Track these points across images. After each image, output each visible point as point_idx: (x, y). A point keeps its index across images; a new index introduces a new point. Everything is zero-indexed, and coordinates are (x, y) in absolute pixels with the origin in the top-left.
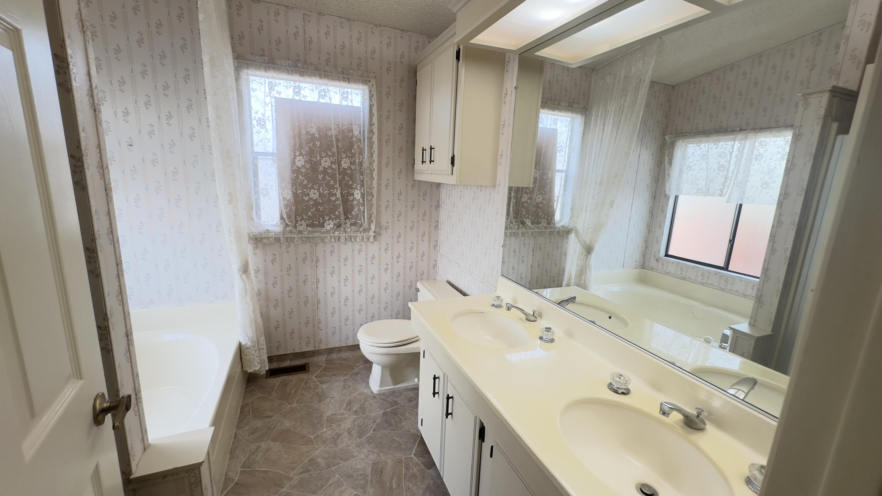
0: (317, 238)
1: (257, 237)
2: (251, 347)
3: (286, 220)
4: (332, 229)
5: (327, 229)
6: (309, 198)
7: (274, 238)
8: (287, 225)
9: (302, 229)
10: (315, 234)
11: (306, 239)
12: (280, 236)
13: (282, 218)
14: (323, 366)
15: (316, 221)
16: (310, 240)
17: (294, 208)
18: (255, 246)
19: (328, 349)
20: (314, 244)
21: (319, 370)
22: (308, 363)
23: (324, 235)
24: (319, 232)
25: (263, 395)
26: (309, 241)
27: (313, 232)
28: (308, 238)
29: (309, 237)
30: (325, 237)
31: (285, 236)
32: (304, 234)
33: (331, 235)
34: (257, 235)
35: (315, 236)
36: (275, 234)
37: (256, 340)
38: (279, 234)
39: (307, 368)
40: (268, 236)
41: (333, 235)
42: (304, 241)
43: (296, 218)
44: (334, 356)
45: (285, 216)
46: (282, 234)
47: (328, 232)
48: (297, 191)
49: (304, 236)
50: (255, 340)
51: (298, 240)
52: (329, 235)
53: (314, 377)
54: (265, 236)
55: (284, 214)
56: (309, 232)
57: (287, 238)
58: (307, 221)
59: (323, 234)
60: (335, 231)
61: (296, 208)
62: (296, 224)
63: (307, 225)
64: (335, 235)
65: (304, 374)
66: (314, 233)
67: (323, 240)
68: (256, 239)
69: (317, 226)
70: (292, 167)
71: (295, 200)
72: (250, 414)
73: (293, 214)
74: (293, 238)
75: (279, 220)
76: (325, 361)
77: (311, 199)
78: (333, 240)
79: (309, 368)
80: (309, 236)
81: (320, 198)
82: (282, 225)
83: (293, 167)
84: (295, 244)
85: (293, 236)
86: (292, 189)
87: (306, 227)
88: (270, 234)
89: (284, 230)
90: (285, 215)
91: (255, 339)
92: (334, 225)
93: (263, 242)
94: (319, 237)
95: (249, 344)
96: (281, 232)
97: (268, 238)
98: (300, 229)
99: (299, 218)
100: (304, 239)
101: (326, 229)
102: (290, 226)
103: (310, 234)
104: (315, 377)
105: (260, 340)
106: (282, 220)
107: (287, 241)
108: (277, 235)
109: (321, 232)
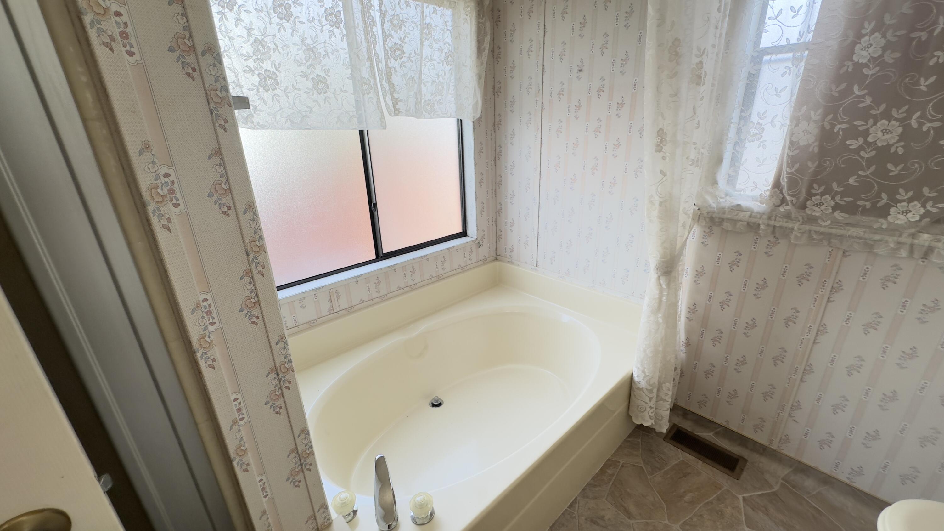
0: (853, 240)
1: (714, 216)
2: (645, 391)
3: (785, 190)
4: (911, 224)
5: (893, 223)
6: (866, 142)
7: (745, 223)
8: (783, 201)
9: (817, 214)
10: (849, 230)
11: (822, 236)
12: (761, 222)
13: (777, 185)
14: (771, 487)
15: (867, 201)
16: (832, 240)
17: (812, 166)
18: (708, 230)
19: (800, 462)
20: (841, 253)
21: (760, 489)
22: (746, 461)
23: (878, 237)
24: (864, 227)
25: (642, 465)
26: (830, 243)
27: (847, 224)
28: (828, 237)
29: (830, 234)
30: (880, 240)
31: (772, 223)
32: (821, 226)
33: (903, 239)
34: (714, 212)
35: (849, 233)
36: (750, 217)
37: (657, 383)
38: (758, 216)
39: (738, 469)
40: (736, 218)
41: (909, 241)
42: (814, 239)
43: (810, 187)
44: (809, 483)
45: (784, 182)
46: (765, 217)
47: (895, 230)
48: (833, 126)
49: (818, 229)
50: (654, 383)
51: (799, 235)
52: (895, 238)
53: (740, 497)
54: (730, 216)
55: (783, 177)
56: (836, 223)
57: (774, 227)
58: (838, 198)
59: (875, 233)
60: (920, 232)
61: (819, 166)
62: (806, 200)
63: (836, 207)
64: (916, 241)
65: (726, 476)
66: (847, 228)
67: (871, 247)
68: (712, 219)
69: (865, 212)
70: (841, 65)
71: (821, 147)
72: (609, 483)
73: (806, 179)
74: (789, 229)
75: (769, 188)
76: (783, 479)
77: (869, 144)
78: (904, 253)
79: (742, 470)
80: (833, 231)
81: (902, 144)
82: (773, 199)
83: (845, 65)
84: (790, 241)
85: (790, 225)
86: (824, 121)
87: (830, 211)
88: (742, 214)
89: (772, 211)
90: (786, 180)
91: (655, 381)
92: (923, 217)
93: (723, 227)
94: (860, 238)
95: (643, 383)
96: (764, 214)
97: (734, 222)
98: (814, 214)
99: (817, 189)
100: (815, 237)
101: (889, 223)
102: (789, 203)
103: (836, 229)
104: (744, 499)
105: (663, 385)
106: (776, 189)
107: (773, 232)
108: (755, 217)
109: (870, 227)
